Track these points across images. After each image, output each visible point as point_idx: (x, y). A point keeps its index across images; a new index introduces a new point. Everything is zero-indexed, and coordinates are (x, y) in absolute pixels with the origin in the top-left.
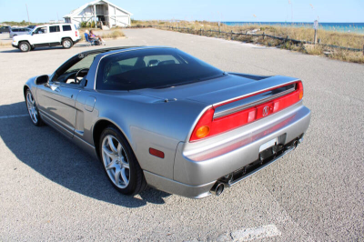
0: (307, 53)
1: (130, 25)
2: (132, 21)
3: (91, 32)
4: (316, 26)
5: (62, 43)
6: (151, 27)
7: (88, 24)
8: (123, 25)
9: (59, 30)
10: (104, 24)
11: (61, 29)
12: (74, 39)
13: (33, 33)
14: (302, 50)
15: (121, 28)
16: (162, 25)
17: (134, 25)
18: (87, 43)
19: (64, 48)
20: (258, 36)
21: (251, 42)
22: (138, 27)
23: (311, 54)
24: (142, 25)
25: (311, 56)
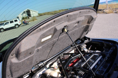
0: (107, 13)
1: (38, 15)
2: (39, 14)
3: (25, 21)
4: (107, 3)
5: (15, 26)
6: (45, 15)
7: (24, 18)
8: (36, 16)
9: (13, 22)
10: (30, 17)
11: (14, 21)
12: (19, 24)
13: (4, 25)
14: (104, 12)
15: (35, 17)
16: (49, 13)
17: (40, 15)
18: (24, 25)
19: (16, 28)
22: (41, 15)
23: (109, 13)
24: (42, 14)
25: (109, 14)
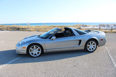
4: (28, 24)
20: (3, 28)
21: (3, 30)
